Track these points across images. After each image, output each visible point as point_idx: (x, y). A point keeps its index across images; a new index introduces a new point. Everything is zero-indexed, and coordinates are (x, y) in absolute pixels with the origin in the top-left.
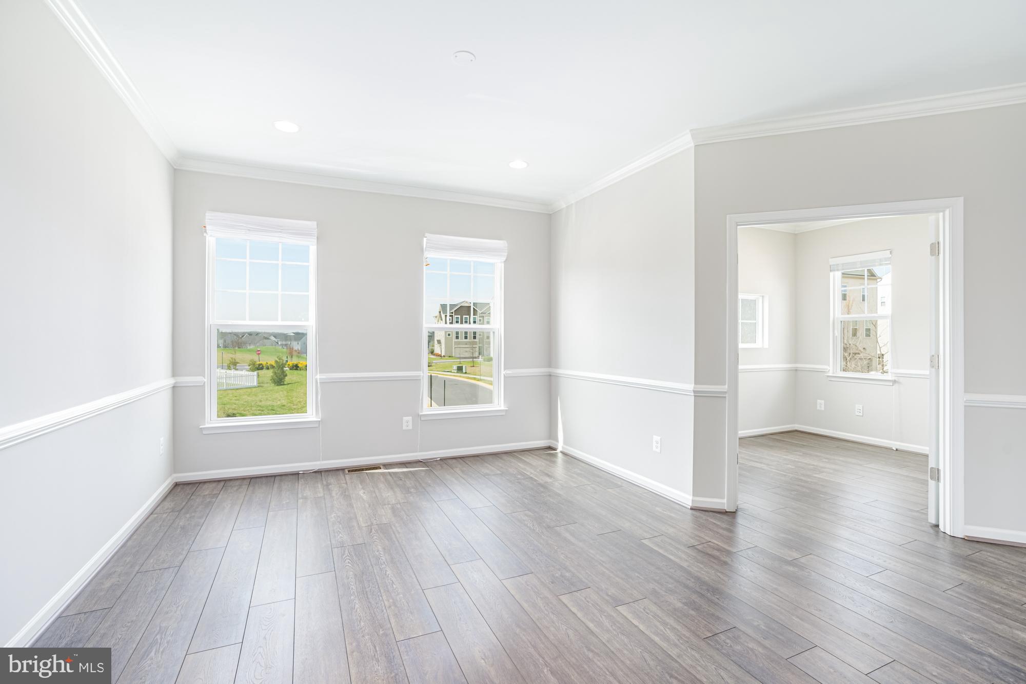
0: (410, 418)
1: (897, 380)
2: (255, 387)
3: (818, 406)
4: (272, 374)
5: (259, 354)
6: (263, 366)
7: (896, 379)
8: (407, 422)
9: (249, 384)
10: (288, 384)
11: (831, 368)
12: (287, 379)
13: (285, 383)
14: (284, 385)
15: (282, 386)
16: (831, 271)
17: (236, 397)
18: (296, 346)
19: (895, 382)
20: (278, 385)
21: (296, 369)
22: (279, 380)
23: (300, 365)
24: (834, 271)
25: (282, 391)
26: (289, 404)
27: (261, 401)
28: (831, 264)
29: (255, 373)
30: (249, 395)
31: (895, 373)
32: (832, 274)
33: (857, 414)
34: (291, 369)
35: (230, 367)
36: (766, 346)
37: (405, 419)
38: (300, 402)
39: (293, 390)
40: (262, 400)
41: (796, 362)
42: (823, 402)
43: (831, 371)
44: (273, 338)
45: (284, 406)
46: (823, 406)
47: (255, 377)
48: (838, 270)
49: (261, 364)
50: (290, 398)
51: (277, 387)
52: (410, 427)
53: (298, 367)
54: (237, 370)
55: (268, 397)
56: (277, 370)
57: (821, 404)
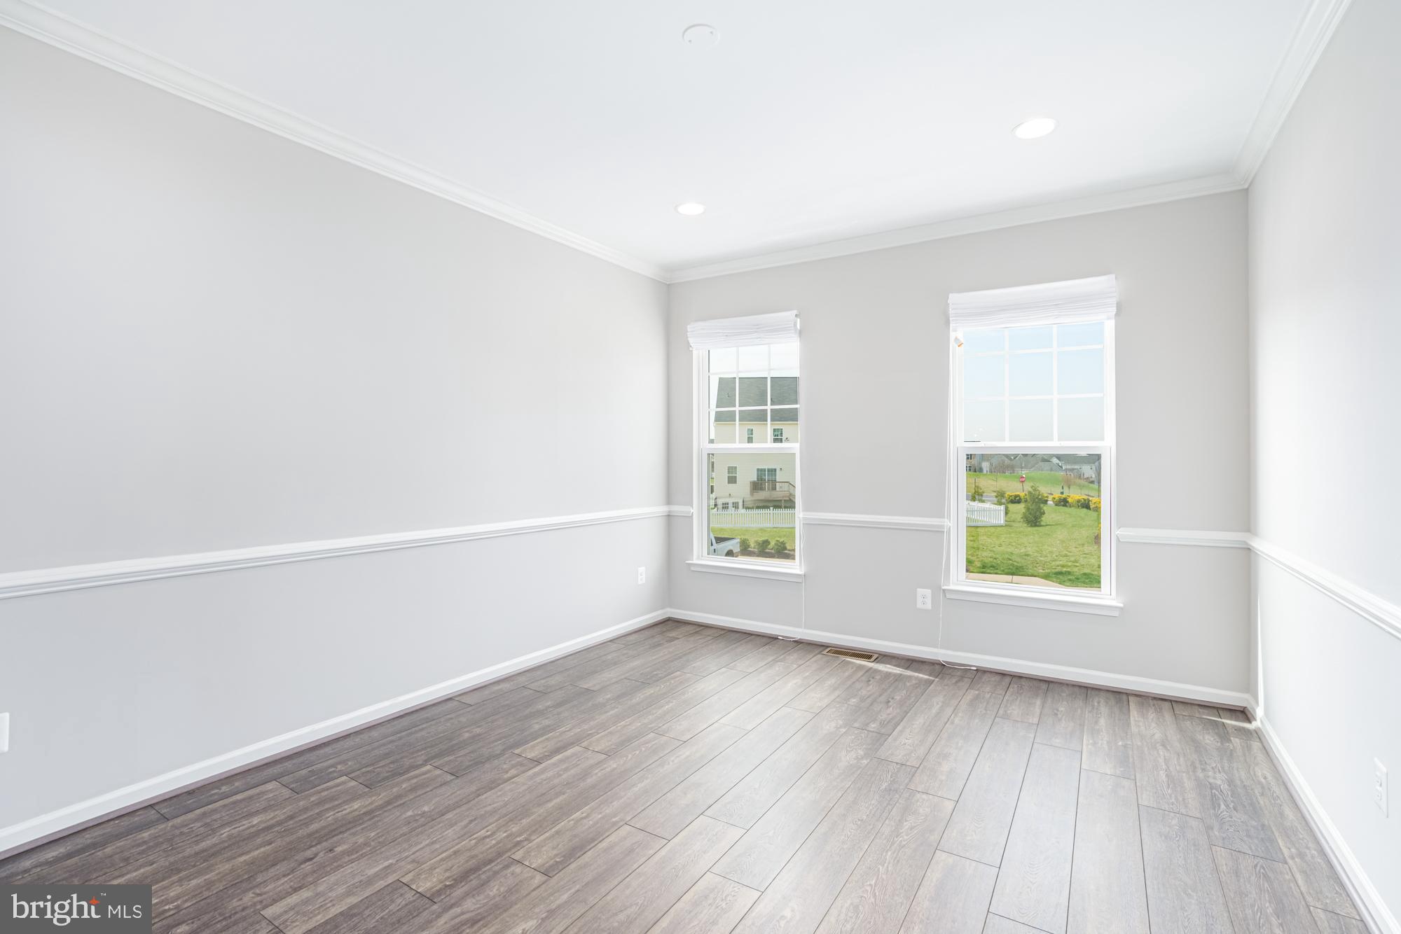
0: (928, 592)
2: (1002, 526)
4: (1024, 510)
5: (1023, 482)
6: (1020, 499)
8: (924, 598)
9: (995, 522)
10: (1047, 525)
12: (1045, 519)
13: (1042, 523)
14: (1041, 526)
15: (1036, 528)
17: (973, 536)
18: (1088, 471)
20: (1031, 526)
21: (1065, 505)
22: (1034, 519)
23: (1070, 500)
25: (1034, 534)
26: (1036, 554)
27: (1000, 545)
29: (1002, 507)
30: (989, 536)
34: (1056, 505)
35: (975, 497)
37: (920, 591)
38: (1051, 552)
39: (1049, 535)
40: (1003, 544)
44: (1055, 460)
45: (1028, 555)
47: (1003, 513)
49: (1018, 496)
50: (1040, 545)
51: (1030, 529)
52: (929, 606)
53: (1068, 502)
54: (983, 502)
55: (1012, 541)
56: (1032, 505)
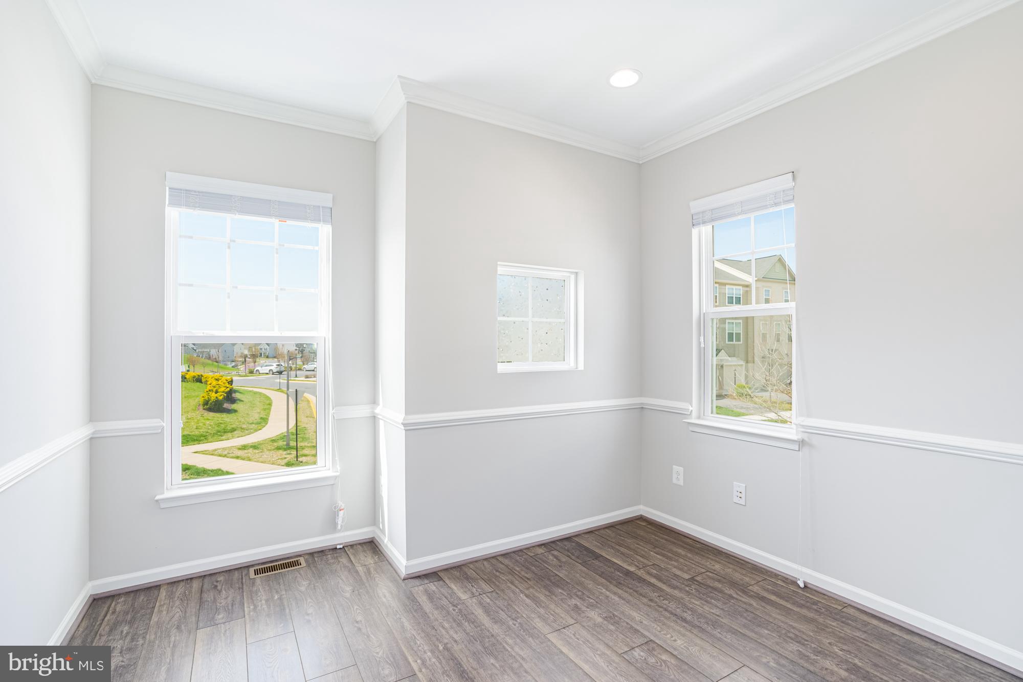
1: (806, 439)
3: (675, 476)
7: (805, 437)
11: (693, 408)
16: (693, 225)
19: (802, 443)
24: (699, 224)
28: (693, 211)
31: (803, 426)
32: (695, 231)
33: (736, 500)
36: (581, 367)
41: (641, 395)
42: (681, 469)
43: (694, 414)
46: (681, 477)
48: (704, 223)
57: (678, 474)
